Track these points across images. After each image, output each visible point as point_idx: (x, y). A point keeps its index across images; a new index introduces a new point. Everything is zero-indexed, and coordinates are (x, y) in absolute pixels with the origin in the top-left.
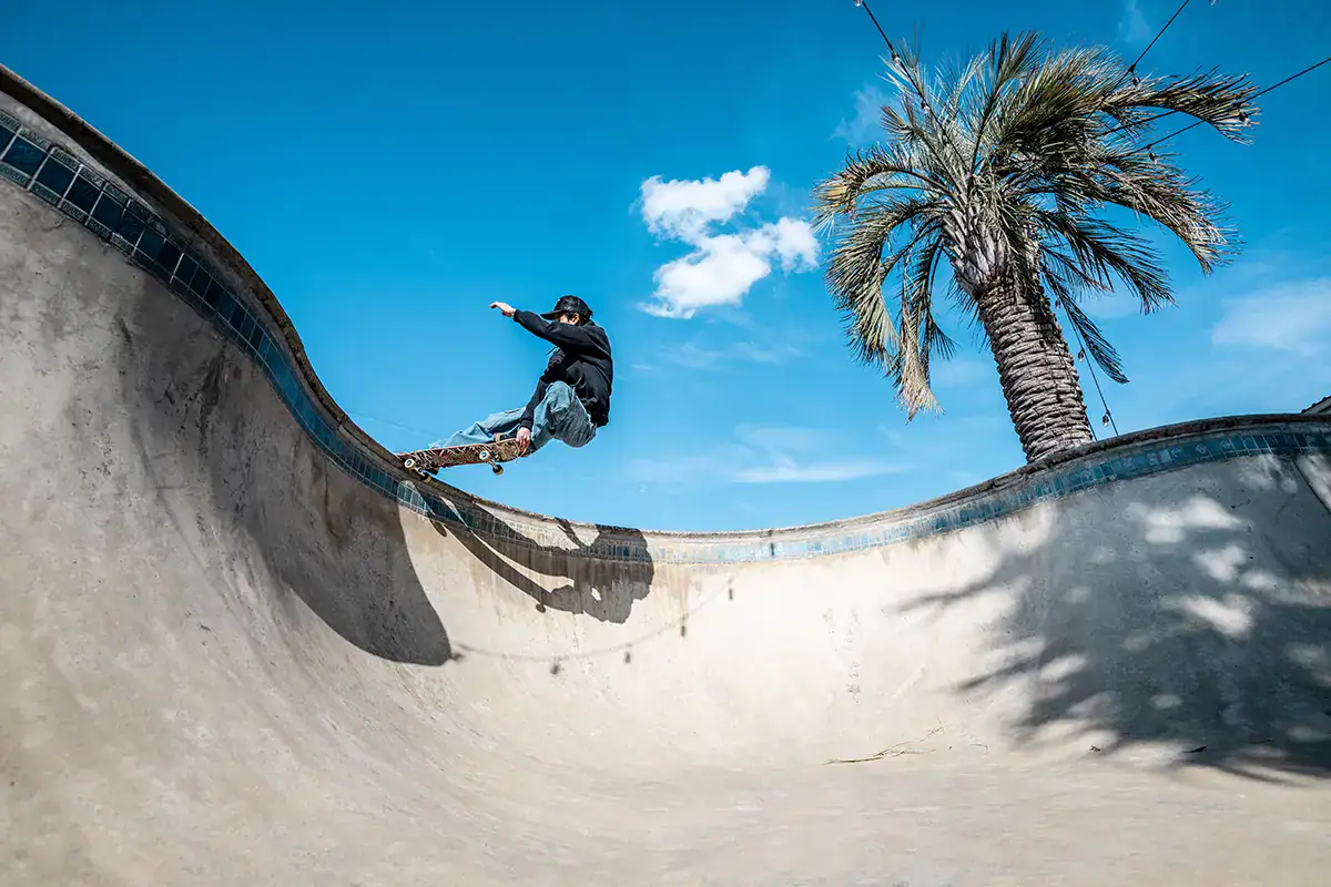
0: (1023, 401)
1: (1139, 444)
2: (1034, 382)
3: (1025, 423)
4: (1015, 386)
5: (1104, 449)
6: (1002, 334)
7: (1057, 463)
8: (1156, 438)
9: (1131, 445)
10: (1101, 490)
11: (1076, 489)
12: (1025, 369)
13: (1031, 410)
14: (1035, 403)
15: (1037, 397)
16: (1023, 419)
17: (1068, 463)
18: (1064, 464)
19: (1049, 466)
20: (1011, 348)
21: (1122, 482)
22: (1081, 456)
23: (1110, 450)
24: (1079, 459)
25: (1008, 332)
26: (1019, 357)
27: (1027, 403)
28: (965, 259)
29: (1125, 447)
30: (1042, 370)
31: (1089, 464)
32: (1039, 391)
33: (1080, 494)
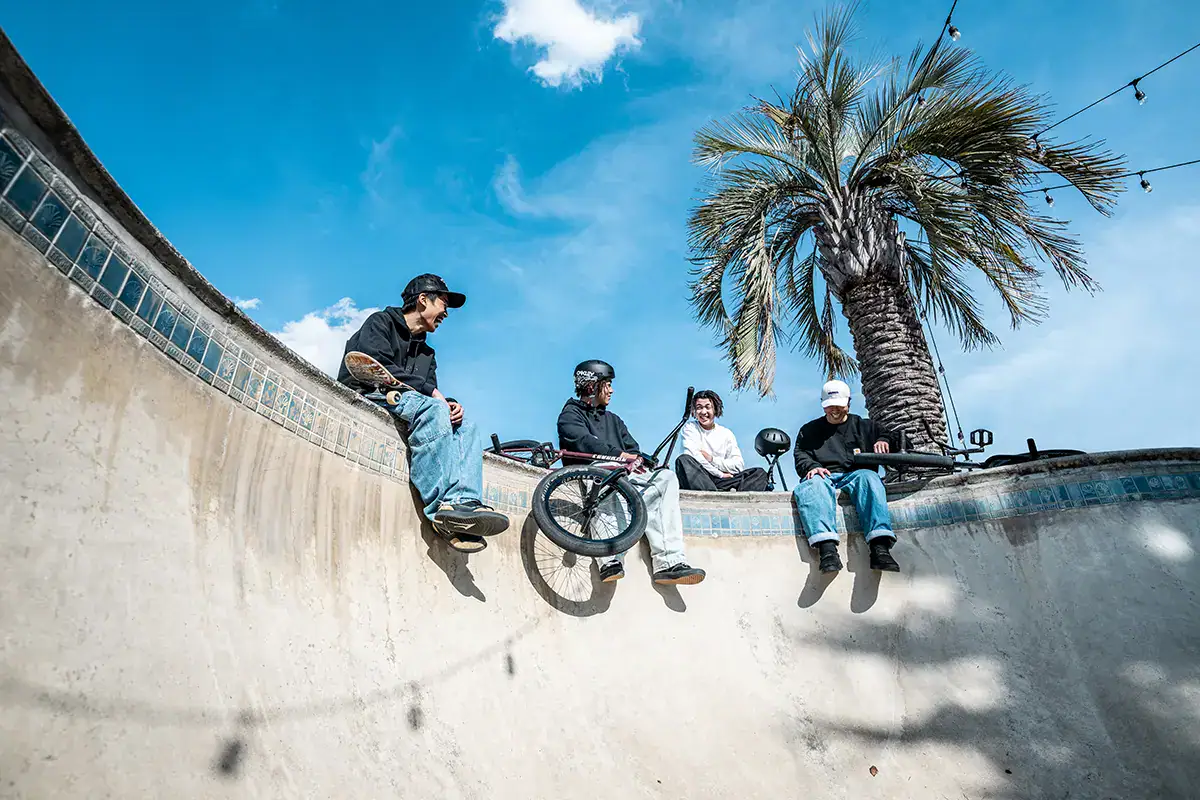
0: (895, 401)
1: (1164, 463)
2: (908, 384)
3: (893, 423)
4: (886, 384)
5: (1123, 461)
6: (876, 330)
7: (1062, 467)
8: (1181, 459)
9: (1154, 462)
10: (1123, 508)
11: (1090, 502)
12: (900, 369)
13: (902, 411)
14: (908, 404)
15: (911, 400)
16: (890, 420)
17: (1078, 470)
18: (1072, 471)
19: (1050, 469)
20: (885, 345)
21: (1148, 503)
22: (1096, 464)
23: (1132, 464)
24: (1091, 468)
25: (883, 328)
26: (894, 356)
27: (899, 403)
28: (842, 247)
29: (1148, 463)
30: (917, 373)
31: (1106, 476)
32: (912, 394)
33: (1097, 509)
